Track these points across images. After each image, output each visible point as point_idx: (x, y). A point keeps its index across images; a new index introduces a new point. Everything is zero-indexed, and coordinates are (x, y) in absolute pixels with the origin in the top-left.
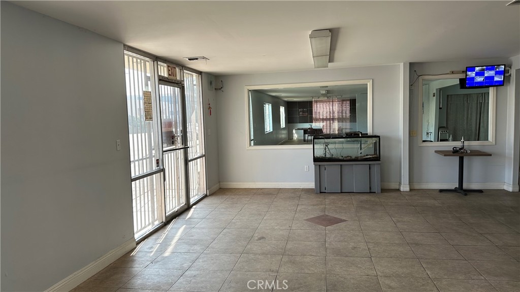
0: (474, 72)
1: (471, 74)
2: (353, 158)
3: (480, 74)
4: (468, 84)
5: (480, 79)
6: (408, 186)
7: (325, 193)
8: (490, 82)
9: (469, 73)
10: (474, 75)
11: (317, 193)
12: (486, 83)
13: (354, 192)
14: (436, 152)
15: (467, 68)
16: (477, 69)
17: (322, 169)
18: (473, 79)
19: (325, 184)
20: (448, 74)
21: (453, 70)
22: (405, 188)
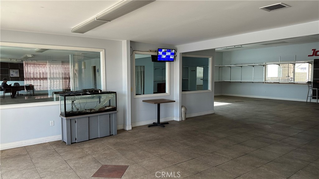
0: (162, 52)
1: (160, 53)
2: (97, 110)
3: (164, 53)
4: (159, 59)
5: (164, 57)
6: (131, 126)
7: (76, 143)
8: (168, 59)
9: (159, 52)
10: (162, 54)
11: (69, 145)
12: (167, 59)
13: (98, 138)
14: (143, 101)
15: (158, 49)
16: (163, 50)
17: (73, 122)
18: (161, 56)
19: (76, 135)
20: (148, 51)
21: (151, 49)
22: (129, 128)
